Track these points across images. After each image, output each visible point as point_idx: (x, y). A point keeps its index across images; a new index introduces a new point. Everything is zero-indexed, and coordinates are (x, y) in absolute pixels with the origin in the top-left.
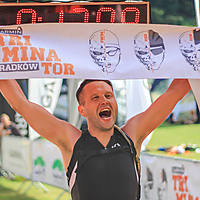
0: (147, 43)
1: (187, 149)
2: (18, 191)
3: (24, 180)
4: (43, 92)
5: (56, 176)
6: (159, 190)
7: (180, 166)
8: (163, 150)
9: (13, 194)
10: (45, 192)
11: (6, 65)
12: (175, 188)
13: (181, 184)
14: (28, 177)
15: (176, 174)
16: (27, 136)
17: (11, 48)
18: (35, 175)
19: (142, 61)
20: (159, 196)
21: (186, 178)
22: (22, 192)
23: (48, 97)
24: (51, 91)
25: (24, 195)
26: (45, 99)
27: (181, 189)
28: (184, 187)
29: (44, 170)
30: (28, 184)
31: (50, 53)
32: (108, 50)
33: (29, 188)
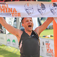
0: (41, 7)
1: (51, 36)
2: (3, 49)
3: (5, 46)
4: (10, 20)
5: (13, 44)
6: (42, 47)
7: (48, 41)
8: (44, 36)
9: (1, 50)
10: (11, 49)
11: (1, 13)
12: (46, 47)
13: (48, 46)
14: (6, 45)
15: (47, 43)
16: (5, 33)
17: (3, 8)
18: (8, 44)
19: (39, 12)
20: (42, 49)
21: (49, 44)
22: (4, 49)
23: (11, 22)
24: (12, 20)
25: (5, 50)
26: (10, 23)
27: (48, 47)
28: (49, 46)
29: (10, 43)
30: (6, 47)
31: (14, 10)
32: (30, 9)
33: (6, 48)
